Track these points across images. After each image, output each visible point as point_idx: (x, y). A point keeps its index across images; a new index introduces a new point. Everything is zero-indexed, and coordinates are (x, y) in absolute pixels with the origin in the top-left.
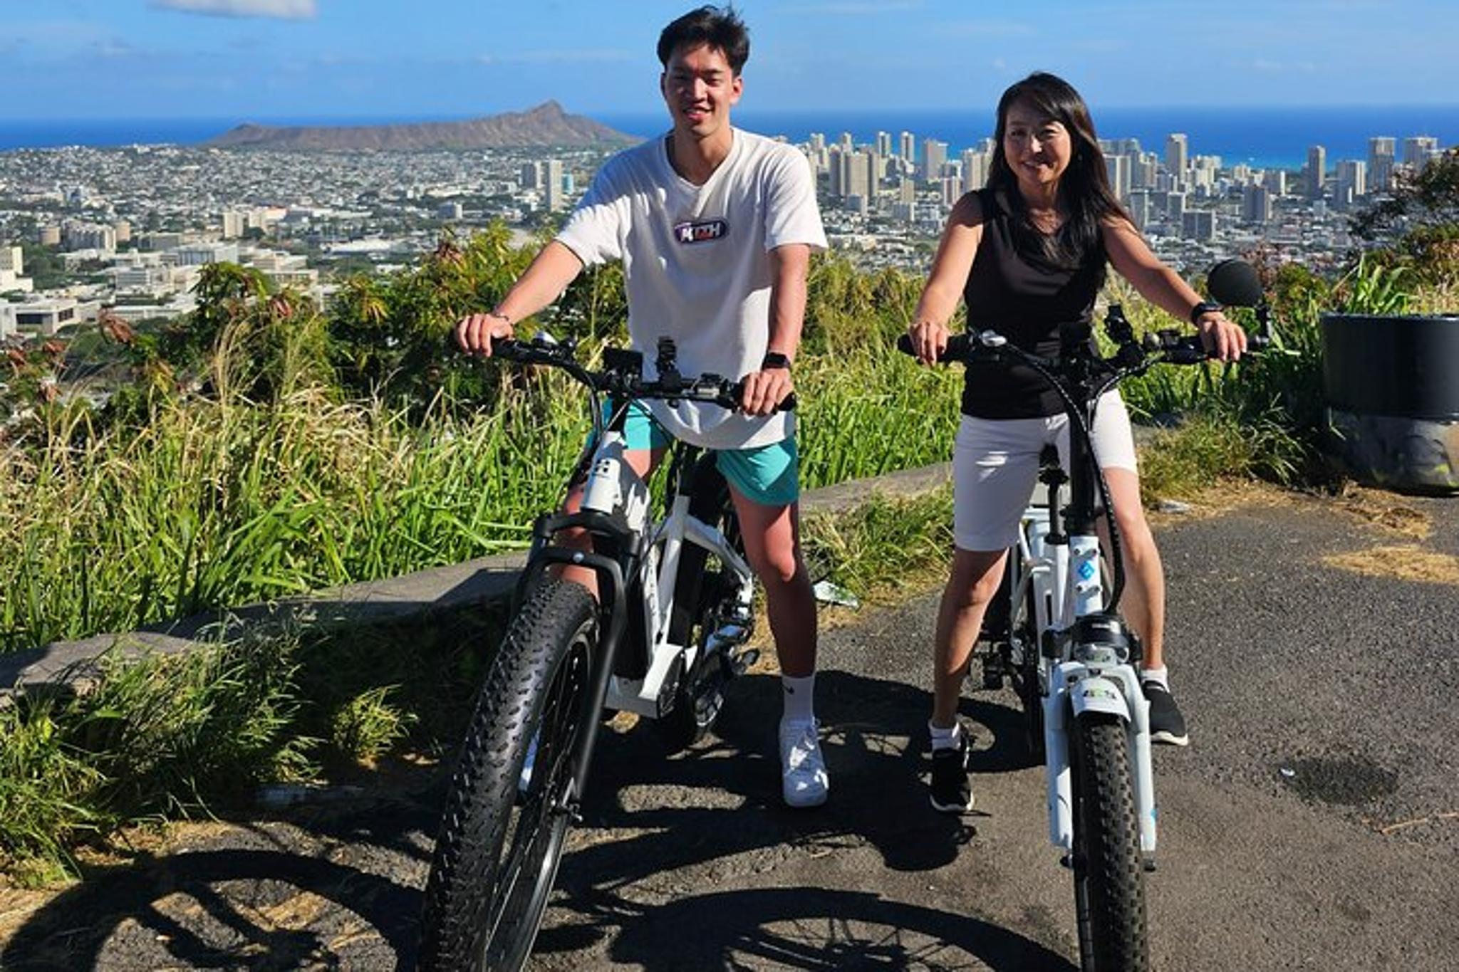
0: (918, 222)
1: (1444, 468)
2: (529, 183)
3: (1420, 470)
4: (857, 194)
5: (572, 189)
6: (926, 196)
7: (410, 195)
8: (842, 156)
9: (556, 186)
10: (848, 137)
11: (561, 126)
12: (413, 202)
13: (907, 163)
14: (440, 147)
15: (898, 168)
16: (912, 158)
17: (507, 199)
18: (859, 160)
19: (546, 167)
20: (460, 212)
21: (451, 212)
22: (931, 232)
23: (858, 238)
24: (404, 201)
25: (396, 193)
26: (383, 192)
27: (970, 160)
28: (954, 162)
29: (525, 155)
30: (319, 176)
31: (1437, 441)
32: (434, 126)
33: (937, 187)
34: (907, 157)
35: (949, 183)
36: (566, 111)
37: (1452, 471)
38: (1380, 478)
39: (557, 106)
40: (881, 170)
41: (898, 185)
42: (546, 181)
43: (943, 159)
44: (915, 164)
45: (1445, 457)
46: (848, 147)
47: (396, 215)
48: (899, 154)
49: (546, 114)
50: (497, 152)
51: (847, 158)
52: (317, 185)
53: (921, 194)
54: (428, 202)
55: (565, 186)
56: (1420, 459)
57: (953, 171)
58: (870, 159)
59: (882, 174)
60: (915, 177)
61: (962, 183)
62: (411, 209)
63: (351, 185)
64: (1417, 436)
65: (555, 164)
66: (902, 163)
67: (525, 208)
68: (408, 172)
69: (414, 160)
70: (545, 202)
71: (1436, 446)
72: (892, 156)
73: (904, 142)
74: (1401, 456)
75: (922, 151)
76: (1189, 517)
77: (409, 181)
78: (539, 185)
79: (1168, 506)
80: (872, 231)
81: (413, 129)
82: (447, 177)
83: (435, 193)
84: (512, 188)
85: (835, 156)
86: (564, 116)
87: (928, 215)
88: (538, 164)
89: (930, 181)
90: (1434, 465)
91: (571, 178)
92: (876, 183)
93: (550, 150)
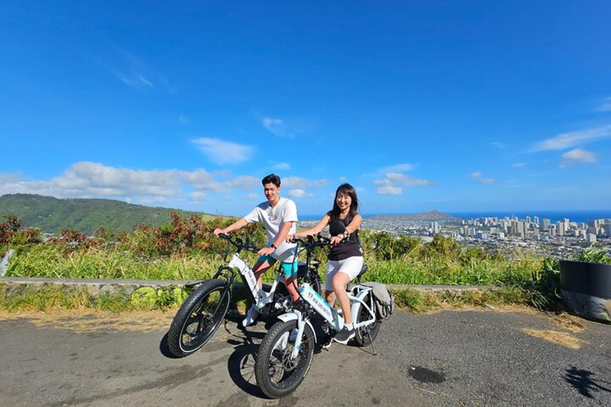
0: (541, 240)
1: (605, 314)
2: (430, 227)
3: (594, 313)
4: (520, 232)
5: (440, 228)
6: (543, 234)
7: (405, 228)
8: (515, 223)
9: (436, 228)
10: (517, 218)
11: (437, 215)
12: (405, 230)
13: (536, 225)
14: (411, 219)
15: (533, 226)
16: (538, 223)
17: (425, 230)
18: (520, 224)
19: (434, 224)
20: (415, 232)
21: (413, 232)
22: (546, 243)
23: (521, 243)
24: (403, 230)
25: (402, 228)
26: (399, 228)
27: (559, 225)
28: (553, 225)
29: (429, 221)
30: (387, 225)
31: (601, 304)
32: (410, 215)
33: (547, 231)
34: (537, 223)
35: (552, 231)
36: (440, 212)
37: (609, 315)
38: (577, 313)
39: (436, 211)
40: (528, 226)
41: (533, 230)
42: (434, 227)
43: (549, 224)
44: (540, 225)
45: (605, 310)
46: (517, 220)
47: (402, 233)
48: (534, 222)
49: (434, 212)
50: (423, 221)
51: (517, 223)
52: (387, 226)
53: (542, 233)
54: (409, 230)
55: (439, 227)
56: (593, 309)
57: (553, 227)
58: (524, 223)
59: (528, 227)
60: (540, 228)
61: (556, 231)
62: (405, 231)
63: (393, 226)
64: (593, 302)
65: (436, 223)
66: (535, 225)
67: (429, 232)
68: (404, 224)
69: (405, 222)
70: (434, 231)
71: (601, 306)
72: (531, 223)
73: (535, 220)
74: (585, 307)
75: (541, 222)
76: (493, 311)
77: (404, 226)
78: (433, 227)
79: (488, 307)
80: (525, 242)
81: (406, 215)
82: (412, 225)
83: (410, 228)
84: (426, 228)
85: (513, 223)
86: (438, 213)
87: (545, 239)
88: (432, 223)
89: (545, 229)
90: (600, 312)
91: (440, 227)
92: (526, 229)
93: (435, 220)
